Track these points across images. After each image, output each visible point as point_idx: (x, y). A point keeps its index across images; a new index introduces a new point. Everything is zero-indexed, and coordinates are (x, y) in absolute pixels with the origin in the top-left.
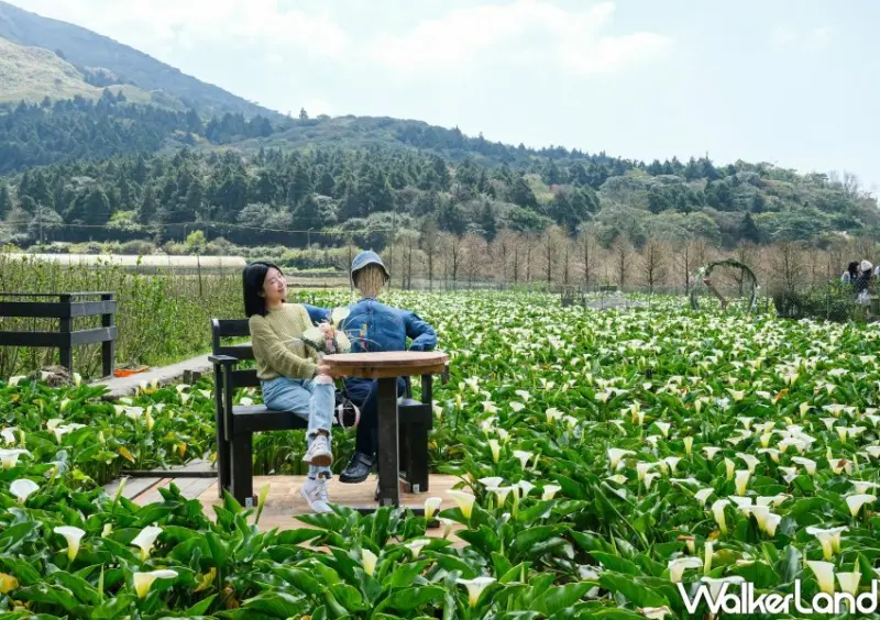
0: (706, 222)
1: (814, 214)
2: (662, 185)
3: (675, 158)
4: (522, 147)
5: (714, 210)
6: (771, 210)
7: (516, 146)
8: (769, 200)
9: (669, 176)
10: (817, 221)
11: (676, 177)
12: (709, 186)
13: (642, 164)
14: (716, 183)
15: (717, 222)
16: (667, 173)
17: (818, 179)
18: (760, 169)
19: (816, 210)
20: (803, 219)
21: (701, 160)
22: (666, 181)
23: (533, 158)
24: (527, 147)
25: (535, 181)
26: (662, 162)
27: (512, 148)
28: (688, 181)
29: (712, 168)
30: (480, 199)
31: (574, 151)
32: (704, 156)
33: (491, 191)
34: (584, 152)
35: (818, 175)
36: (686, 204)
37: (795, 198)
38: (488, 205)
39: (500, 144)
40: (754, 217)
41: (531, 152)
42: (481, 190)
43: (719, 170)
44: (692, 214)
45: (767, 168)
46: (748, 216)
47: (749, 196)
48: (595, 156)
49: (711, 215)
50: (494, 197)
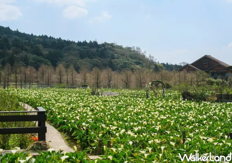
0: (98, 62)
1: (129, 60)
2: (83, 50)
3: (85, 41)
4: (32, 34)
5: (100, 58)
6: (117, 58)
7: (30, 34)
8: (116, 55)
9: (84, 47)
10: (130, 62)
11: (87, 47)
12: (97, 50)
13: (74, 42)
14: (99, 49)
15: (102, 62)
16: (84, 46)
17: (129, 49)
18: (112, 45)
19: (129, 59)
20: (127, 61)
21: (94, 42)
22: (83, 48)
23: (37, 39)
24: (34, 35)
25: (41, 46)
26: (82, 42)
27: (29, 35)
28: (91, 49)
29: (98, 44)
30: (23, 53)
31: (50, 37)
32: (95, 41)
33: (26, 50)
34: (54, 37)
35: (129, 48)
36: (90, 56)
37: (123, 55)
38: (26, 55)
39: (24, 33)
40: (112, 60)
41: (36, 36)
42: (22, 50)
43: (100, 45)
44: (94, 59)
45: (114, 45)
46: (110, 60)
47: (110, 54)
48: (57, 39)
49: (99, 60)
50: (27, 52)
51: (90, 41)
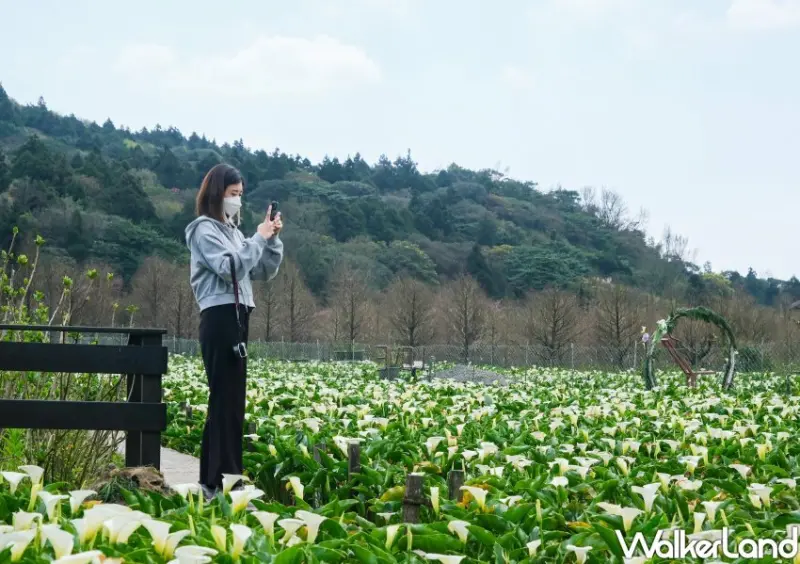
0: (416, 258)
1: (567, 251)
2: (345, 197)
3: (358, 156)
4: (109, 125)
5: (427, 240)
6: (506, 241)
7: (101, 124)
8: (502, 227)
9: (353, 183)
10: (574, 261)
11: (366, 186)
12: (414, 202)
13: (307, 162)
14: (423, 196)
15: (433, 259)
16: (349, 179)
17: (565, 200)
18: (484, 177)
19: (567, 244)
20: (554, 257)
21: (399, 161)
22: (350, 191)
23: (130, 144)
24: (117, 127)
25: (148, 179)
26: (342, 161)
27: (94, 125)
28: (383, 194)
29: (417, 173)
30: (63, 206)
31: (194, 137)
32: (404, 156)
33: (78, 193)
34: (210, 139)
35: (565, 192)
36: (381, 226)
37: (537, 225)
38: (77, 215)
39: (73, 118)
40: (485, 250)
41: (126, 134)
42: (61, 194)
43: (426, 178)
44: (397, 243)
45: (494, 178)
46: (476, 249)
47: (474, 220)
48: (226, 146)
49: (423, 247)
50: (85, 206)
51: (383, 157)
